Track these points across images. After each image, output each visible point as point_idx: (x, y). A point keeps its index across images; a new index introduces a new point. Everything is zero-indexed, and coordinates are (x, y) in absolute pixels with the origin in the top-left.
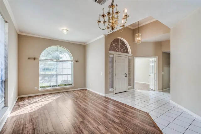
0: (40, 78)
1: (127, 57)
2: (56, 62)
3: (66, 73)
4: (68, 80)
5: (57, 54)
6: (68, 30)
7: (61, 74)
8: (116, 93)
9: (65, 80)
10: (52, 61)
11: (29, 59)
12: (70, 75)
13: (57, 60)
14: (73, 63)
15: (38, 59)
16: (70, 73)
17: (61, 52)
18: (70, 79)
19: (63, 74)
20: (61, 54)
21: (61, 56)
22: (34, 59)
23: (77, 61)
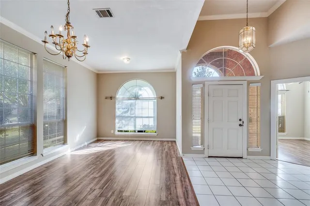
0: (117, 121)
1: (245, 83)
2: (135, 101)
3: (147, 116)
4: (150, 124)
5: (135, 90)
6: (129, 59)
7: (141, 116)
8: (209, 157)
9: (145, 125)
10: (130, 99)
11: (106, 98)
12: (153, 118)
13: (136, 98)
14: (156, 100)
15: (115, 98)
16: (153, 116)
17: (140, 87)
18: (153, 124)
19: (143, 116)
20: (141, 90)
21: (140, 93)
22: (111, 98)
23: (162, 98)
